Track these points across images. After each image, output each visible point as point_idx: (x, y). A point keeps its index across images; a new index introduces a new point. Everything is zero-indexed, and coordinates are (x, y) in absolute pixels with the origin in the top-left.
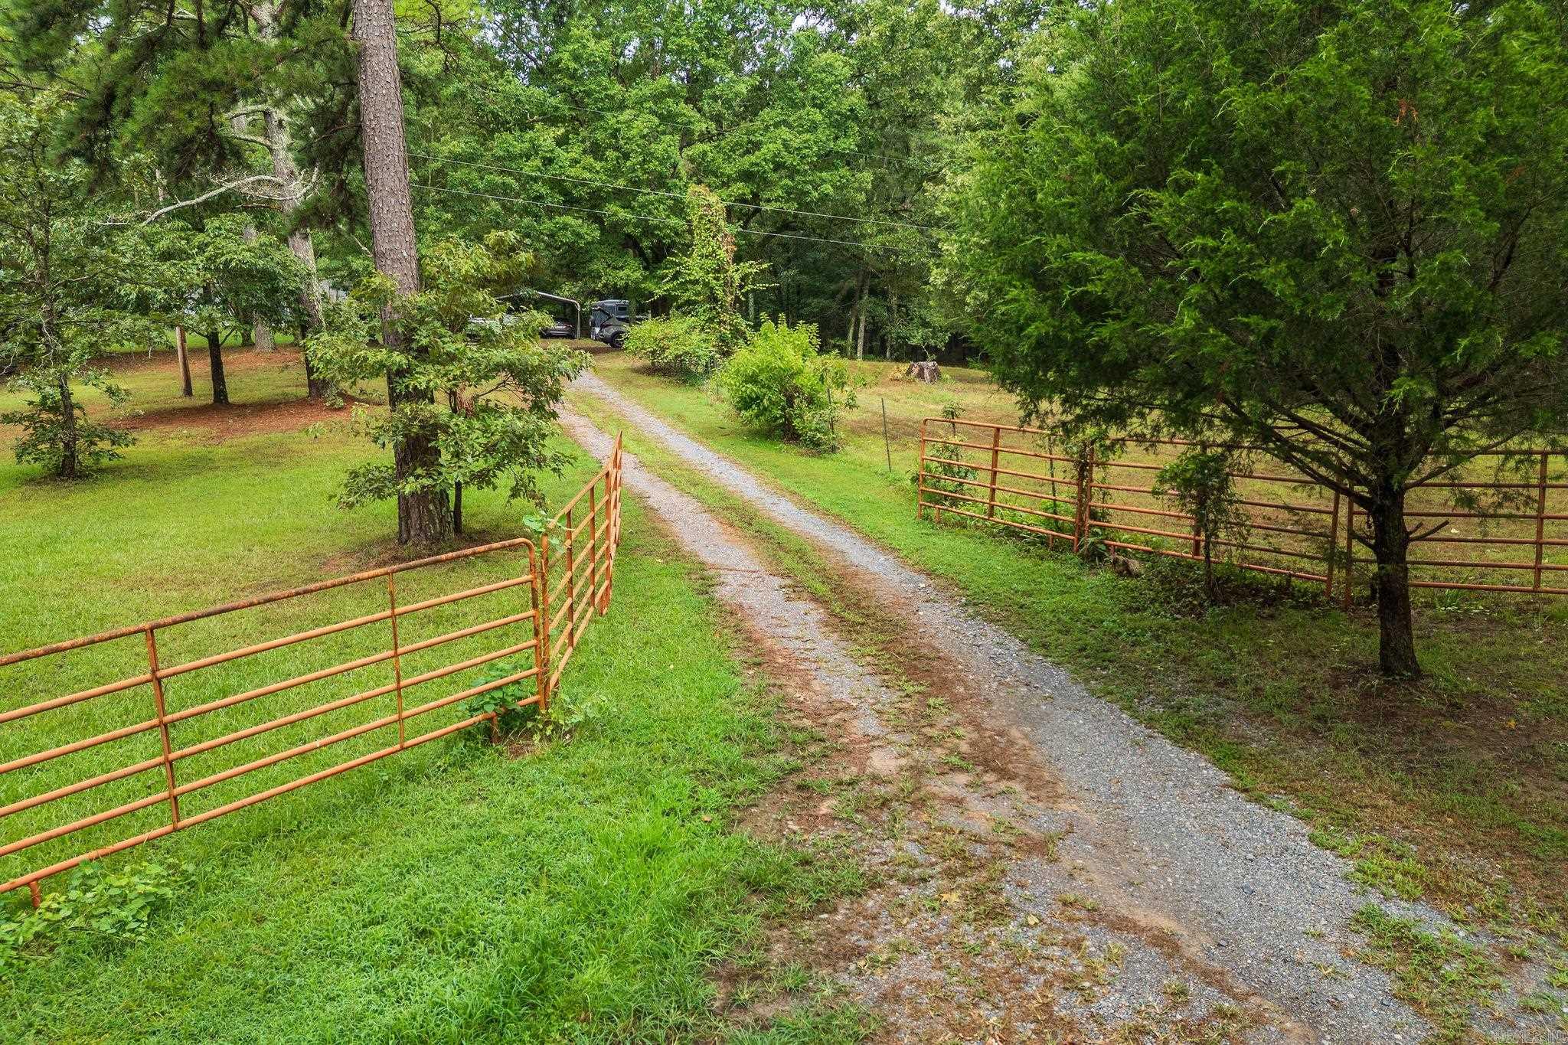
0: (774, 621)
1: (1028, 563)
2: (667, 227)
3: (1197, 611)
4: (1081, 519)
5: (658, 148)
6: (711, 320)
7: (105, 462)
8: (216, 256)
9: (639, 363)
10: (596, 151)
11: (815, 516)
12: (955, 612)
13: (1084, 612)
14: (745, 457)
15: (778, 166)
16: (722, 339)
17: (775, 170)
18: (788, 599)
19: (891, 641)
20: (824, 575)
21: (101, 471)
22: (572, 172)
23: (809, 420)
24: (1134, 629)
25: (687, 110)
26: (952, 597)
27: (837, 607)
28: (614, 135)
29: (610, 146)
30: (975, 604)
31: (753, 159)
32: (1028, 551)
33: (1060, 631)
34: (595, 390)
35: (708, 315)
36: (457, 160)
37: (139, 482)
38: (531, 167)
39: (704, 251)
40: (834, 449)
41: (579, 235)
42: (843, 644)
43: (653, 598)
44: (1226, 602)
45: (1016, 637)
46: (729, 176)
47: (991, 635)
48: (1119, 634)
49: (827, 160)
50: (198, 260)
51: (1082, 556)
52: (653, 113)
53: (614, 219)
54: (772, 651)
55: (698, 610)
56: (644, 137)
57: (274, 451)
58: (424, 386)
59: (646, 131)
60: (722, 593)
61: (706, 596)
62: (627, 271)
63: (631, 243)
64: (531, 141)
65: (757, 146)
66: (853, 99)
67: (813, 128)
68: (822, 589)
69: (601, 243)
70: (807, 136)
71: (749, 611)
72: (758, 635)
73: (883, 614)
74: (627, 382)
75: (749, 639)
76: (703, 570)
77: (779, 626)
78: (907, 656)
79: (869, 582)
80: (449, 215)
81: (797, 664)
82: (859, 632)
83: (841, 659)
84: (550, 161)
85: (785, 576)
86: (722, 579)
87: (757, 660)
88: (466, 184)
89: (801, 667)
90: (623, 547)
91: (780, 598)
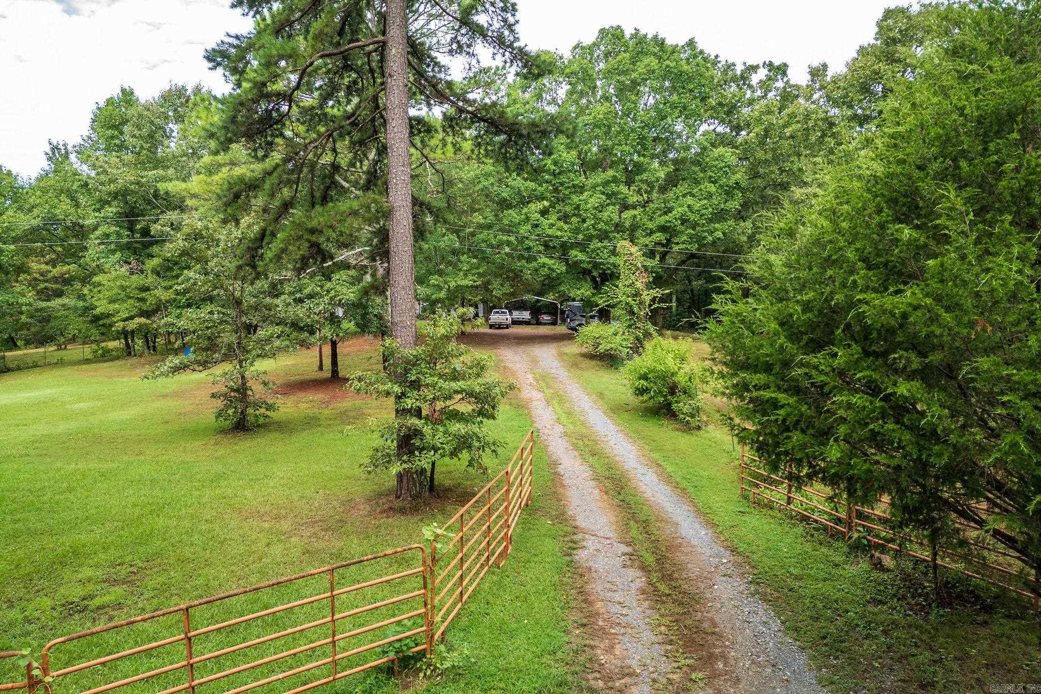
0: (609, 586)
1: (808, 547)
2: (608, 263)
3: (924, 610)
4: (850, 517)
5: (605, 215)
6: (630, 326)
7: (261, 421)
8: (335, 296)
9: (584, 350)
10: (565, 218)
11: (669, 488)
12: (741, 589)
13: (836, 601)
14: (636, 431)
15: (684, 221)
16: (638, 339)
17: (682, 224)
18: (624, 566)
19: (684, 613)
20: (655, 544)
21: (259, 426)
22: (550, 232)
23: (683, 406)
24: (870, 622)
25: (623, 189)
26: (743, 574)
27: (655, 577)
28: (578, 207)
29: (574, 215)
30: (758, 583)
31: (667, 218)
32: (812, 536)
33: (811, 617)
34: (553, 371)
35: (628, 323)
36: (481, 227)
37: (277, 435)
38: (524, 230)
39: (627, 283)
40: (699, 428)
41: (553, 270)
42: (648, 612)
43: (536, 555)
44: (950, 605)
45: (779, 618)
46: (651, 230)
47: (761, 613)
48: (857, 625)
49: (720, 216)
50: (326, 297)
51: (850, 547)
52: (603, 193)
53: (575, 259)
54: (598, 614)
55: (560, 572)
56: (595, 208)
57: (355, 413)
58: (410, 406)
59: (596, 205)
60: (581, 556)
61: (568, 558)
62: (582, 291)
63: (586, 272)
64: (526, 214)
65: (670, 210)
66: (738, 176)
67: (710, 196)
68: (650, 559)
69: (567, 272)
70: (705, 202)
71: (594, 575)
72: (592, 598)
73: (686, 586)
74: (575, 365)
75: (585, 601)
76: (575, 534)
77: (610, 590)
78: (690, 629)
79: (687, 554)
80: (475, 261)
81: (611, 627)
82: (663, 603)
83: (643, 627)
84: (537, 226)
85: (628, 544)
86: (584, 544)
87: (585, 621)
88: (486, 241)
89: (613, 631)
90: (530, 508)
91: (619, 565)
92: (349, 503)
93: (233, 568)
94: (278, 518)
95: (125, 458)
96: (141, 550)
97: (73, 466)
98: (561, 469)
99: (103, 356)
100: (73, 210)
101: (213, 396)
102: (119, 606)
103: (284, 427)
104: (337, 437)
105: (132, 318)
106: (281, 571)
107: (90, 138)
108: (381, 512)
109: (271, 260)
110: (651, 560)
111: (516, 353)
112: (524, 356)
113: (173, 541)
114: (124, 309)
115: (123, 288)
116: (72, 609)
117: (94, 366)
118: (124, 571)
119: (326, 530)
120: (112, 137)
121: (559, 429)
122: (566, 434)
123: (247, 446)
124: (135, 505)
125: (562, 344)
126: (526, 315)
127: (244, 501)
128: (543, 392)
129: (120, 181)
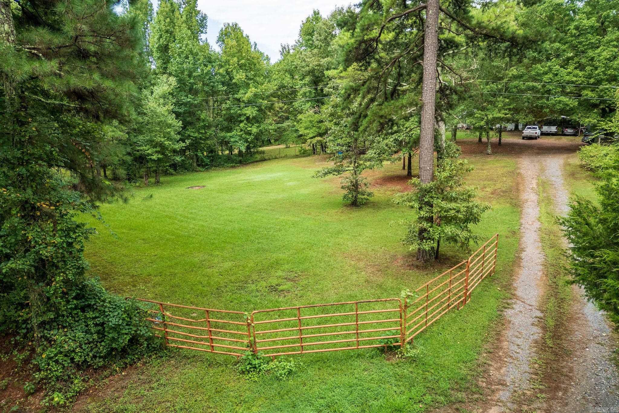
0: (517, 334)
7: (364, 202)
10: (581, 67)
18: (533, 324)
19: (555, 360)
20: (561, 314)
21: (363, 204)
22: (567, 78)
27: (548, 335)
28: (592, 59)
29: (589, 65)
34: (553, 179)
37: (371, 210)
41: (567, 105)
42: (533, 354)
43: (482, 307)
53: (586, 97)
54: (501, 348)
55: (490, 320)
60: (508, 313)
61: (499, 313)
64: (549, 66)
71: (511, 325)
72: (503, 338)
73: (565, 345)
74: (572, 175)
75: (498, 339)
76: (511, 299)
77: (517, 337)
78: (553, 370)
79: (579, 325)
80: (508, 100)
81: (506, 357)
82: (545, 351)
83: (525, 361)
84: (557, 75)
85: (542, 312)
86: (514, 306)
87: (492, 350)
88: (517, 87)
89: (505, 359)
90: (491, 277)
91: (529, 323)
92: (394, 258)
93: (334, 283)
94: (359, 260)
95: (303, 216)
96: (301, 266)
97: (283, 217)
98: (523, 255)
99: (304, 153)
100: (290, 81)
101: (342, 188)
102: (288, 291)
103: (376, 206)
104: (400, 215)
105: (314, 137)
106: (353, 289)
107: (299, 41)
108: (408, 266)
109: (361, 132)
110: (551, 324)
111: (532, 161)
112: (537, 164)
113: (313, 264)
114: (311, 133)
115: (311, 122)
116: (273, 289)
117: (299, 159)
118: (293, 275)
119: (379, 271)
120: (309, 40)
121: (537, 225)
122: (540, 230)
123: (356, 215)
124: (302, 243)
125: (571, 155)
126: (553, 129)
127: (347, 248)
128: (539, 195)
129: (311, 65)
